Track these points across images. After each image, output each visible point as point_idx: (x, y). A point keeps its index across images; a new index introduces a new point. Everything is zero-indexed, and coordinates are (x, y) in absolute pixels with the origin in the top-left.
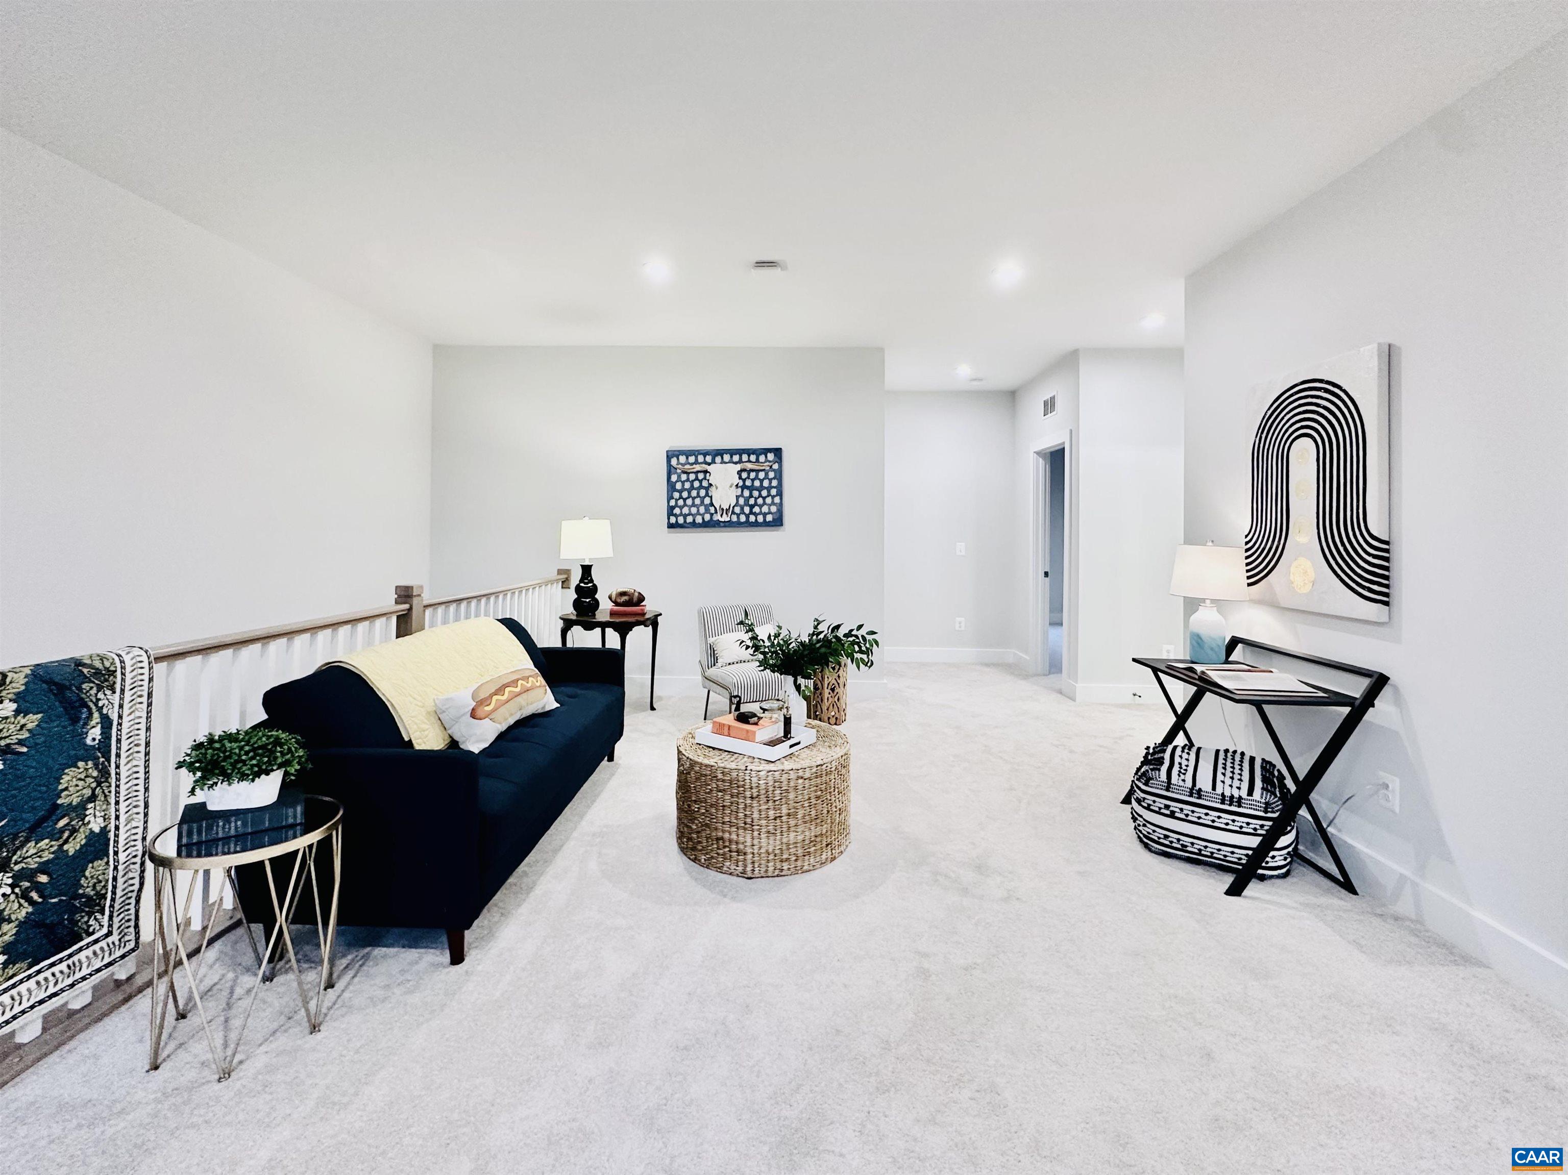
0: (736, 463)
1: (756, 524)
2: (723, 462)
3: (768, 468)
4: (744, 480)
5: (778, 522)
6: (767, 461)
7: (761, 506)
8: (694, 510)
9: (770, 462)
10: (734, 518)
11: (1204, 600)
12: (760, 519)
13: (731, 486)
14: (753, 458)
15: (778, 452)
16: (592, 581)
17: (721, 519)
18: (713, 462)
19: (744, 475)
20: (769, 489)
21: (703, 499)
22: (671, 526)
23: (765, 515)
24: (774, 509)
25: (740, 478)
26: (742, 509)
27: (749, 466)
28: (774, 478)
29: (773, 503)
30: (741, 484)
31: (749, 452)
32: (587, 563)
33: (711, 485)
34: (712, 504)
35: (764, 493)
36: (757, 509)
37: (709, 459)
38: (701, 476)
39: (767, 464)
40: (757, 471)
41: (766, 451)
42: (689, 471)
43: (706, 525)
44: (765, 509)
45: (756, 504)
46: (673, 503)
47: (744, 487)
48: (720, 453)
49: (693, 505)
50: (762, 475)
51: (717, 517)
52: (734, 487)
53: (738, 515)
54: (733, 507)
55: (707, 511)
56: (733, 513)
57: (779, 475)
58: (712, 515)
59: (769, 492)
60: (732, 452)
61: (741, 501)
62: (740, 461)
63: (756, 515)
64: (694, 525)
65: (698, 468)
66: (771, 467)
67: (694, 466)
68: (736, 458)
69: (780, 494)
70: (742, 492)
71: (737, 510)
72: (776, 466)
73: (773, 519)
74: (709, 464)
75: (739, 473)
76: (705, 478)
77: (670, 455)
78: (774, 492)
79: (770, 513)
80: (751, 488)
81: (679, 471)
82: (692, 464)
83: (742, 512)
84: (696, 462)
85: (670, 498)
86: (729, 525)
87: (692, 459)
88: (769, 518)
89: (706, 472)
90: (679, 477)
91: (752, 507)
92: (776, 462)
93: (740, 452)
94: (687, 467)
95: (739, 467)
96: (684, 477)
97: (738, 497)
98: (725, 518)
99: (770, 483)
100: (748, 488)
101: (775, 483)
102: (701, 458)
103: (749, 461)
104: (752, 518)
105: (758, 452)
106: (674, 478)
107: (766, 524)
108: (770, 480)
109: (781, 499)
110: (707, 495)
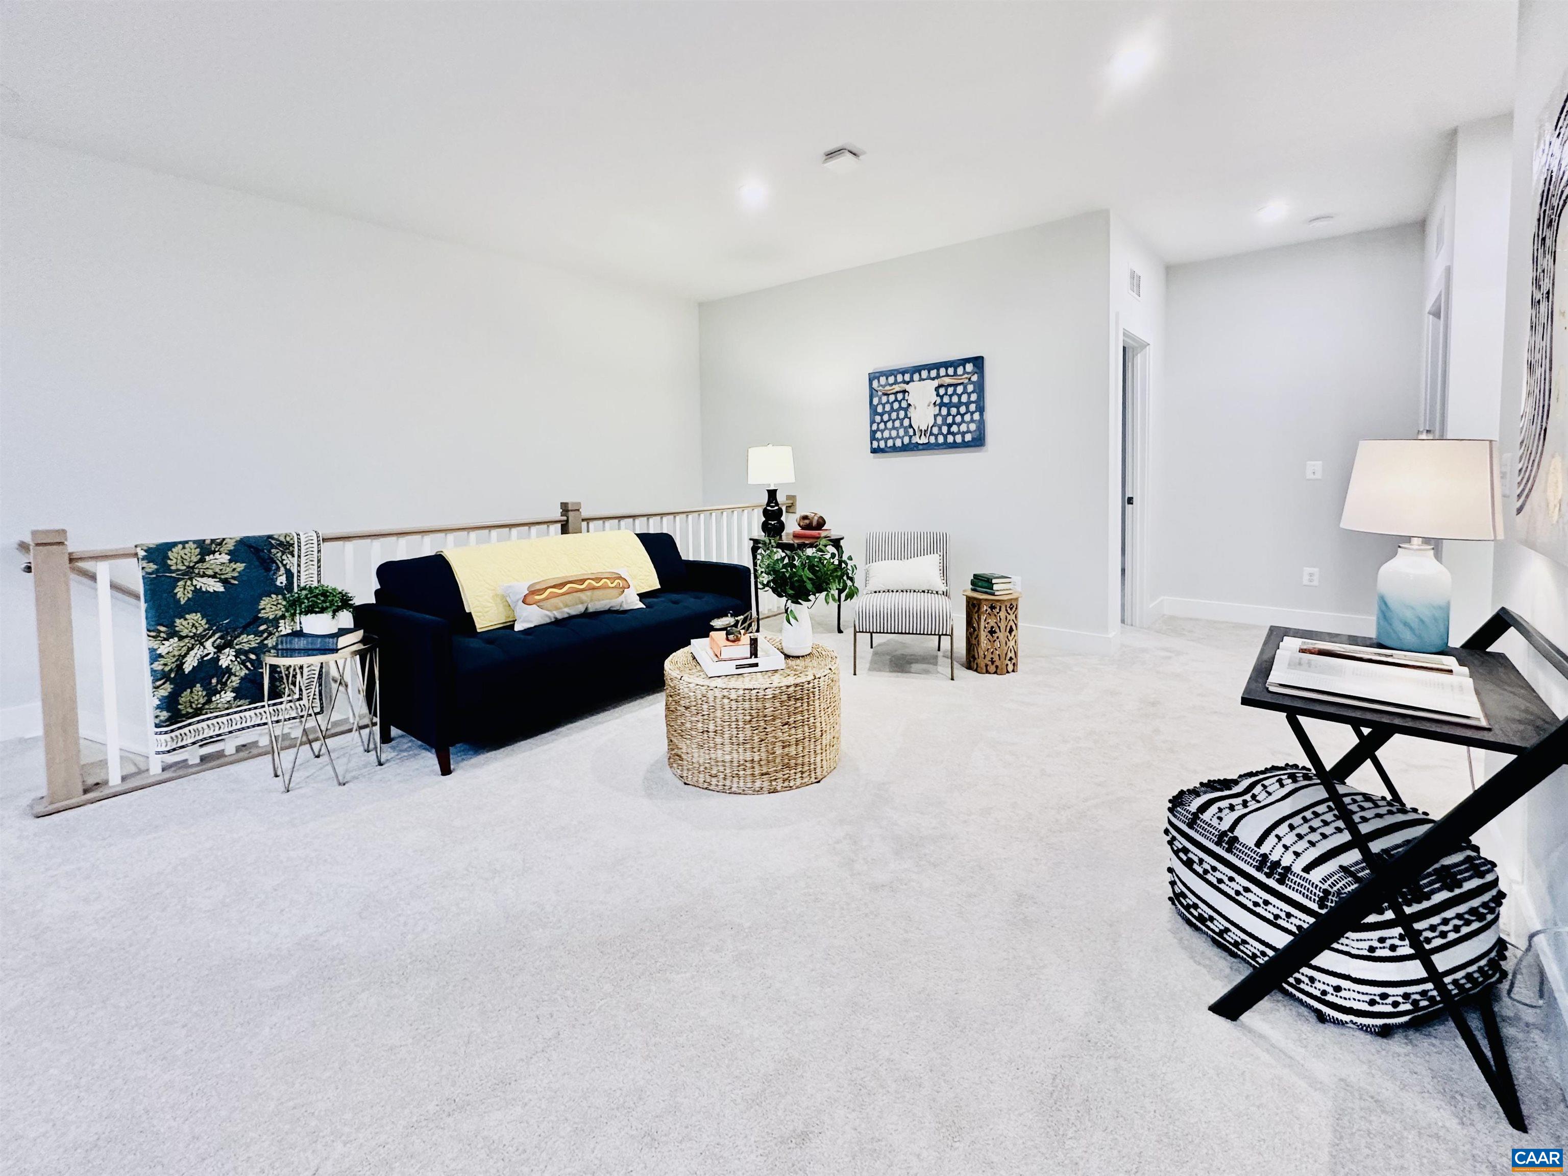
0: (933, 379)
1: (954, 446)
2: (921, 379)
3: (966, 381)
4: (942, 397)
5: (979, 441)
6: (965, 372)
7: (959, 425)
8: (894, 433)
9: (968, 373)
10: (932, 440)
12: (959, 439)
13: (929, 406)
14: (951, 371)
15: (978, 362)
16: (777, 504)
17: (921, 442)
18: (912, 380)
19: (942, 391)
20: (967, 405)
21: (902, 421)
22: (874, 451)
23: (963, 434)
24: (973, 427)
25: (938, 395)
26: (940, 429)
27: (947, 381)
28: (973, 392)
29: (972, 421)
30: (939, 401)
31: (946, 365)
32: (772, 488)
33: (909, 405)
34: (911, 426)
35: (963, 409)
36: (954, 429)
37: (907, 377)
38: (900, 396)
39: (966, 376)
40: (955, 385)
41: (964, 362)
42: (889, 392)
43: (905, 448)
44: (963, 428)
45: (954, 423)
46: (875, 427)
47: (942, 405)
48: (918, 369)
49: (894, 428)
50: (960, 389)
51: (916, 439)
52: (932, 405)
53: (936, 436)
54: (932, 427)
55: (906, 433)
56: (931, 434)
57: (980, 388)
58: (911, 437)
59: (967, 408)
60: (929, 367)
61: (939, 420)
62: (938, 376)
63: (954, 434)
64: (894, 449)
65: (897, 388)
66: (970, 379)
67: (894, 386)
68: (934, 373)
69: (981, 409)
70: (940, 410)
71: (935, 430)
72: (975, 378)
73: (973, 439)
74: (908, 383)
75: (937, 389)
76: (904, 399)
77: (873, 377)
78: (973, 407)
79: (968, 432)
80: (949, 406)
81: (880, 393)
82: (892, 385)
83: (941, 433)
84: (896, 383)
85: (872, 422)
86: (927, 447)
87: (891, 379)
88: (968, 437)
89: (904, 392)
90: (880, 399)
91: (950, 426)
92: (976, 373)
93: (937, 366)
94: (888, 388)
95: (936, 383)
96: (884, 399)
97: (935, 416)
98: (924, 440)
99: (969, 397)
100: (945, 405)
101: (974, 397)
102: (900, 378)
103: (947, 375)
104: (950, 439)
105: (955, 364)
106: (876, 401)
107: (965, 445)
108: (969, 395)
109: (981, 415)
110: (906, 416)
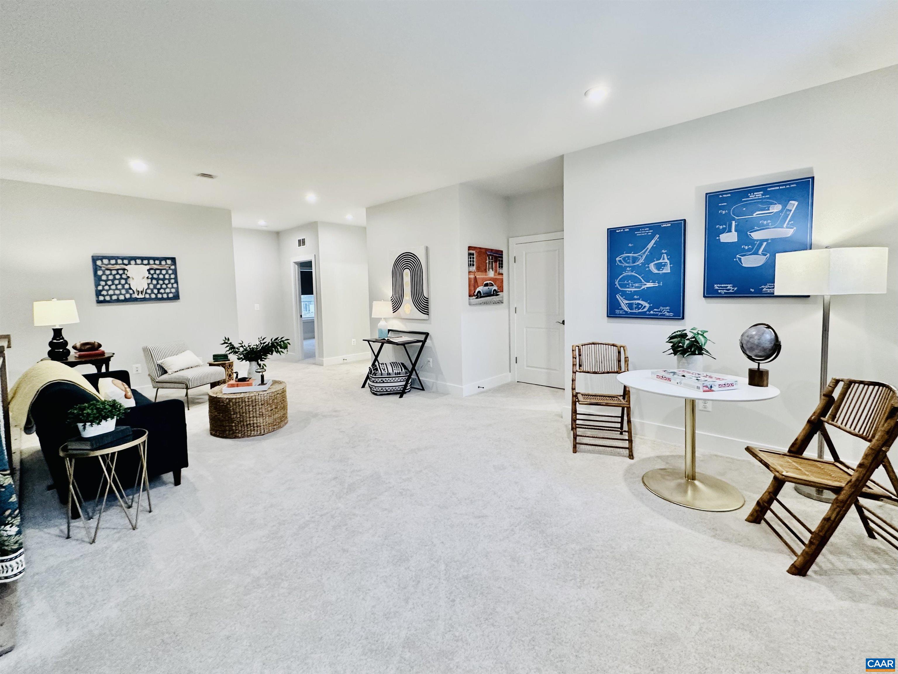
0: (146, 265)
1: (162, 299)
2: (136, 264)
3: (168, 268)
4: (152, 275)
5: (176, 297)
6: (166, 264)
7: (165, 289)
8: (117, 292)
9: (168, 264)
10: (147, 296)
11: (381, 319)
12: (165, 296)
13: (143, 278)
14: (157, 262)
15: (173, 260)
16: (63, 338)
17: (138, 297)
18: (129, 264)
19: (152, 272)
20: (169, 279)
21: (123, 286)
22: (99, 302)
23: (168, 294)
24: (173, 290)
25: (149, 273)
26: (152, 291)
27: (155, 267)
28: (172, 274)
29: (173, 287)
30: (150, 276)
31: (154, 259)
32: (58, 327)
33: (129, 277)
34: (130, 288)
35: (166, 282)
36: (162, 291)
37: (126, 262)
38: (121, 272)
39: (167, 266)
40: (161, 270)
41: (166, 259)
42: (112, 269)
43: (126, 300)
44: (168, 290)
45: (161, 288)
46: (100, 288)
47: (152, 279)
48: (135, 259)
49: (117, 289)
50: (164, 272)
51: (135, 296)
52: (145, 278)
53: (150, 294)
54: (146, 290)
55: (127, 292)
56: (146, 293)
57: (175, 272)
58: (131, 294)
59: (169, 281)
60: (142, 259)
61: (151, 286)
62: (149, 264)
63: (162, 294)
64: (118, 301)
65: (118, 267)
66: (170, 267)
67: (115, 266)
68: (145, 262)
69: (176, 282)
70: (152, 281)
71: (149, 291)
72: (173, 267)
73: (174, 296)
74: (126, 265)
75: (149, 270)
76: (124, 273)
77: (95, 259)
78: (173, 281)
79: (171, 293)
80: (158, 279)
81: (103, 269)
82: (113, 265)
83: (152, 292)
84: (116, 264)
85: (97, 285)
86: (144, 300)
87: (113, 262)
88: (171, 295)
89: (124, 270)
90: (104, 272)
91: (159, 290)
92: (173, 265)
93: (148, 259)
94: (110, 266)
95: (148, 267)
96: (108, 272)
97: (148, 284)
98: (141, 296)
99: (170, 276)
100: (155, 279)
101: (173, 276)
102: (120, 261)
103: (155, 264)
104: (160, 296)
105: (161, 259)
106: (100, 273)
107: (168, 299)
108: (170, 275)
109: (177, 284)
110: (126, 283)
